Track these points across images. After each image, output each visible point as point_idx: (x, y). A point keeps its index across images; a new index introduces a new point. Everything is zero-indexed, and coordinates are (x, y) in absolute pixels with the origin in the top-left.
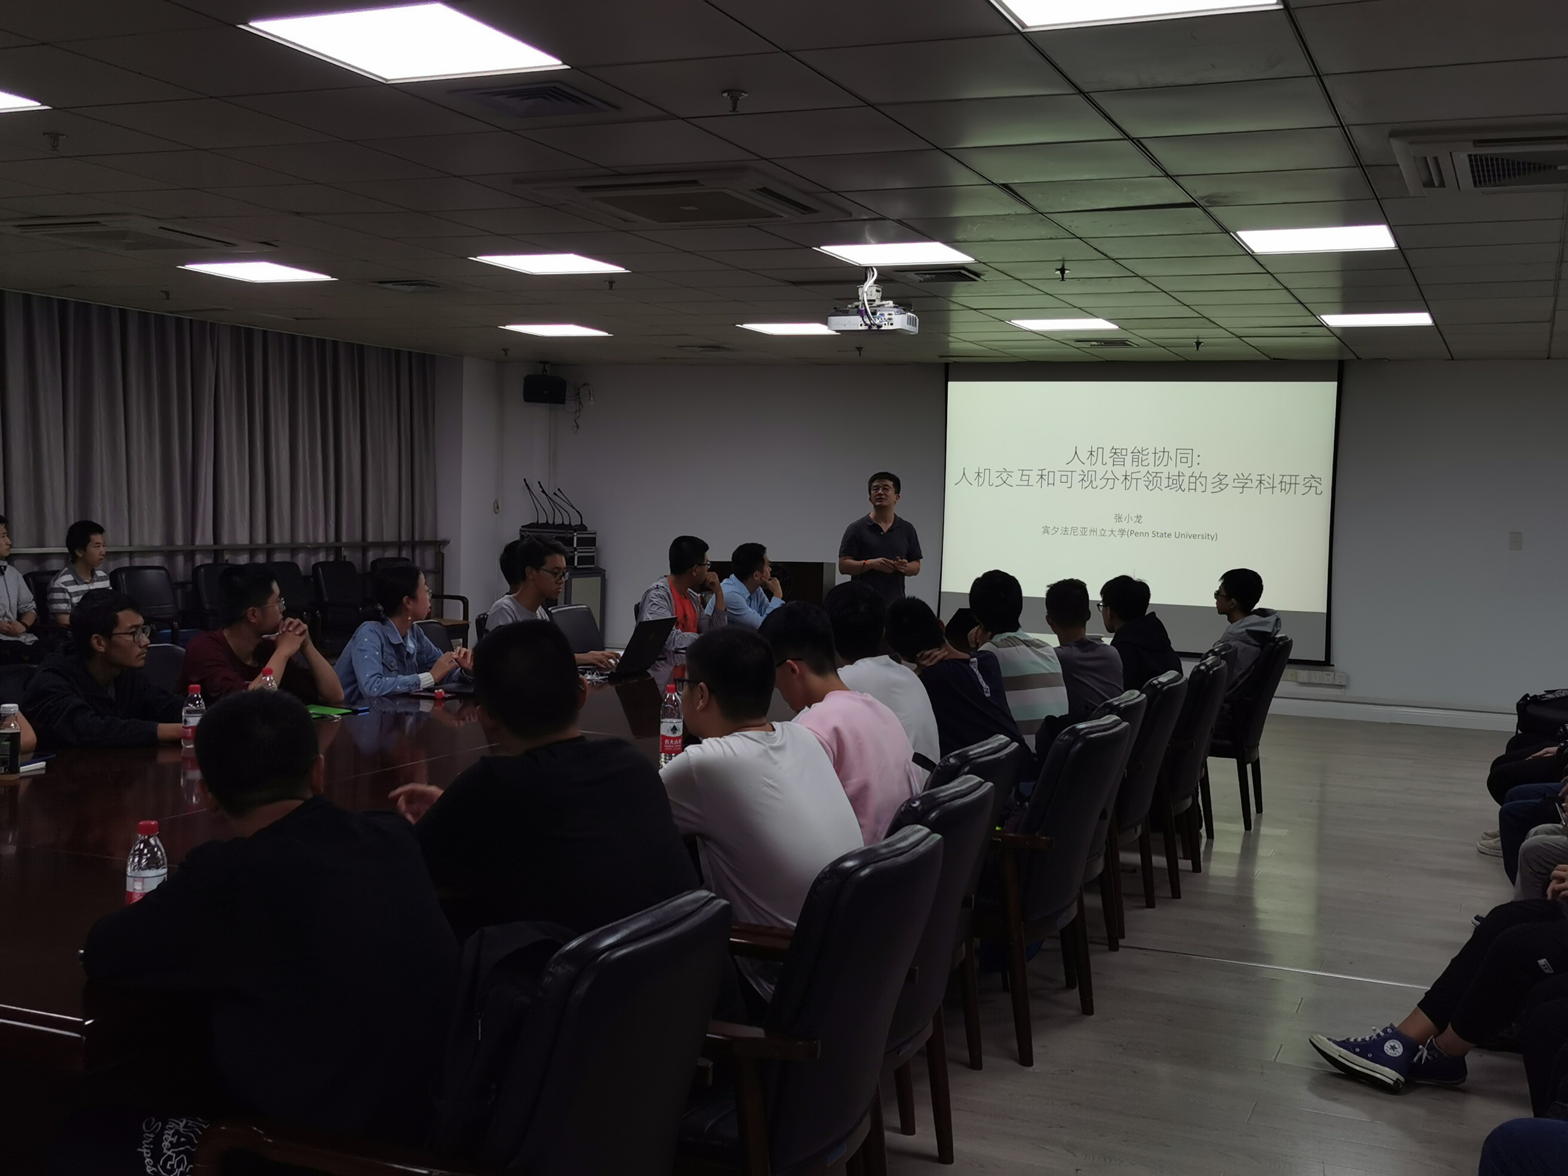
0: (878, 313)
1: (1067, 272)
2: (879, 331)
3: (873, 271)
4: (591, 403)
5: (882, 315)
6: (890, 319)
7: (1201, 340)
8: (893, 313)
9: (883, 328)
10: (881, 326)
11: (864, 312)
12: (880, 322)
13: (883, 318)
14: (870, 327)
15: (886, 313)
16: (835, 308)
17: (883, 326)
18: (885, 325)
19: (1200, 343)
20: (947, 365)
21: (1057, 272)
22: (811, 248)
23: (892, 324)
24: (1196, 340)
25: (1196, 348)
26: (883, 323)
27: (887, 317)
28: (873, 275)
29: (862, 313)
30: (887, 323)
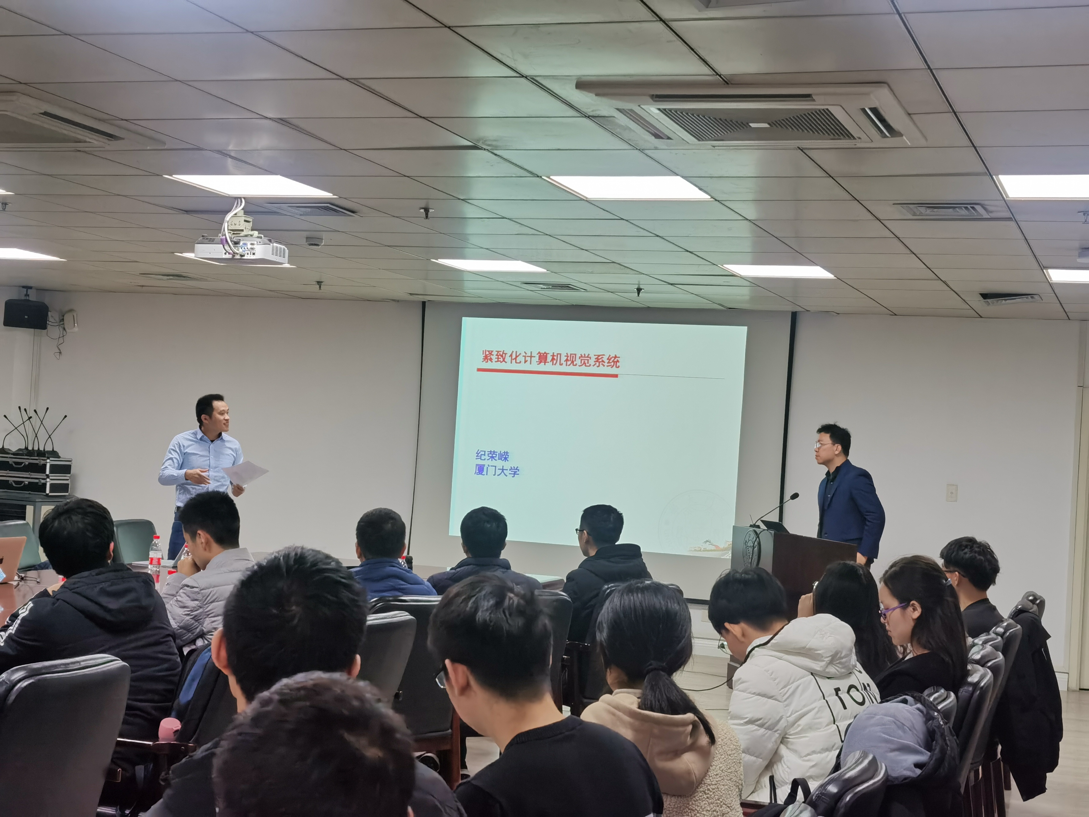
0: (241, 243)
1: (431, 211)
2: (241, 259)
3: (241, 202)
4: (76, 329)
5: (245, 244)
6: (252, 249)
7: (641, 287)
8: (256, 243)
9: (245, 257)
10: (244, 256)
11: (225, 241)
12: (243, 251)
13: (246, 248)
14: (234, 256)
15: (249, 243)
16: (203, 236)
17: (246, 255)
18: (248, 254)
19: (641, 289)
20: (424, 303)
21: (420, 211)
22: (162, 176)
23: (254, 254)
24: (636, 287)
25: (637, 294)
26: (246, 252)
27: (249, 246)
28: (241, 205)
29: (224, 242)
30: (249, 252)
